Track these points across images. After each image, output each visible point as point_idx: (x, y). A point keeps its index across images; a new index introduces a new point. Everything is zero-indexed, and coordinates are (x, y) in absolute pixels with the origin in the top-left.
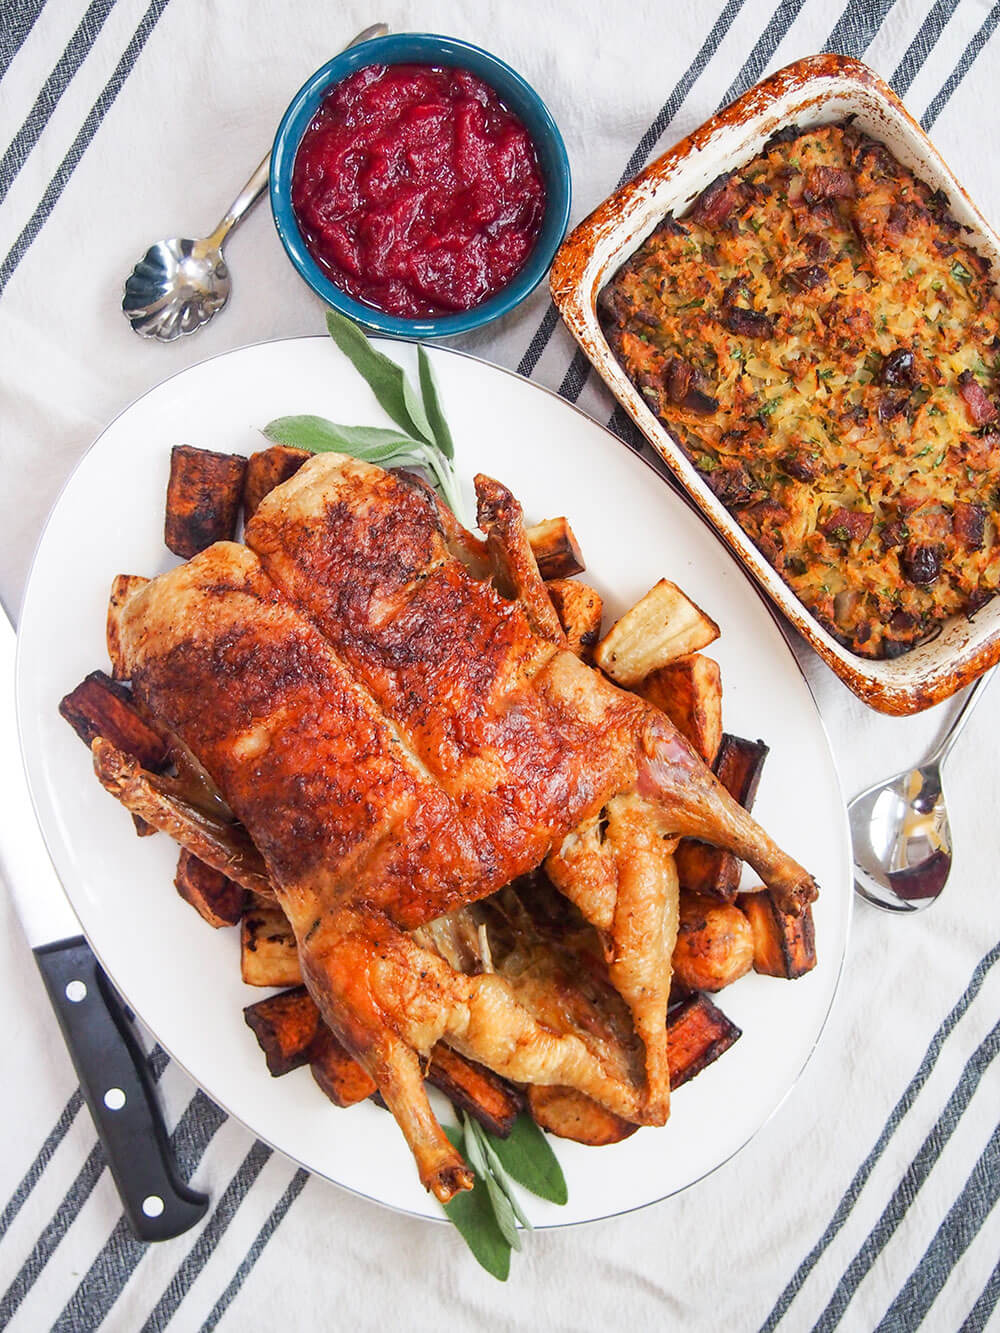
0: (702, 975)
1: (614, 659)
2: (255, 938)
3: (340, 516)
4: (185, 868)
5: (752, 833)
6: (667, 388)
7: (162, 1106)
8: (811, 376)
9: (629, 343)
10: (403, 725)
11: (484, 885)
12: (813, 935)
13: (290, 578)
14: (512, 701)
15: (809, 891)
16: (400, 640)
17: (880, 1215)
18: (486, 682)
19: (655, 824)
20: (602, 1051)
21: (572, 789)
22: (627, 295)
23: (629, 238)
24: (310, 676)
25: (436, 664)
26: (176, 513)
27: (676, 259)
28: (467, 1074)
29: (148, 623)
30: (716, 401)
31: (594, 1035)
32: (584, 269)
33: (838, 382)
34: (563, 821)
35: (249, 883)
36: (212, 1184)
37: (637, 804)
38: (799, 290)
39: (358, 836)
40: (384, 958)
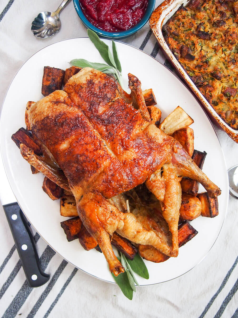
0: (187, 216)
1: (164, 128)
2: (64, 203)
3: (91, 83)
4: (45, 183)
5: (203, 175)
6: (181, 53)
7: (37, 250)
8: (221, 51)
9: (171, 40)
10: (107, 141)
11: (129, 186)
12: (218, 206)
13: (77, 99)
14: (138, 136)
15: (218, 192)
16: (107, 118)
17: (234, 285)
18: (130, 130)
19: (176, 172)
20: (160, 236)
21: (154, 161)
22: (170, 27)
23: (171, 10)
24: (82, 127)
25: (117, 125)
26: (45, 85)
27: (184, 17)
28: (122, 242)
29: (36, 112)
30: (194, 56)
31: (158, 231)
32: (159, 18)
33: (228, 52)
34: (151, 170)
35: (63, 186)
36: (51, 272)
37: (171, 166)
38: (218, 26)
39: (94, 171)
40: (101, 206)
